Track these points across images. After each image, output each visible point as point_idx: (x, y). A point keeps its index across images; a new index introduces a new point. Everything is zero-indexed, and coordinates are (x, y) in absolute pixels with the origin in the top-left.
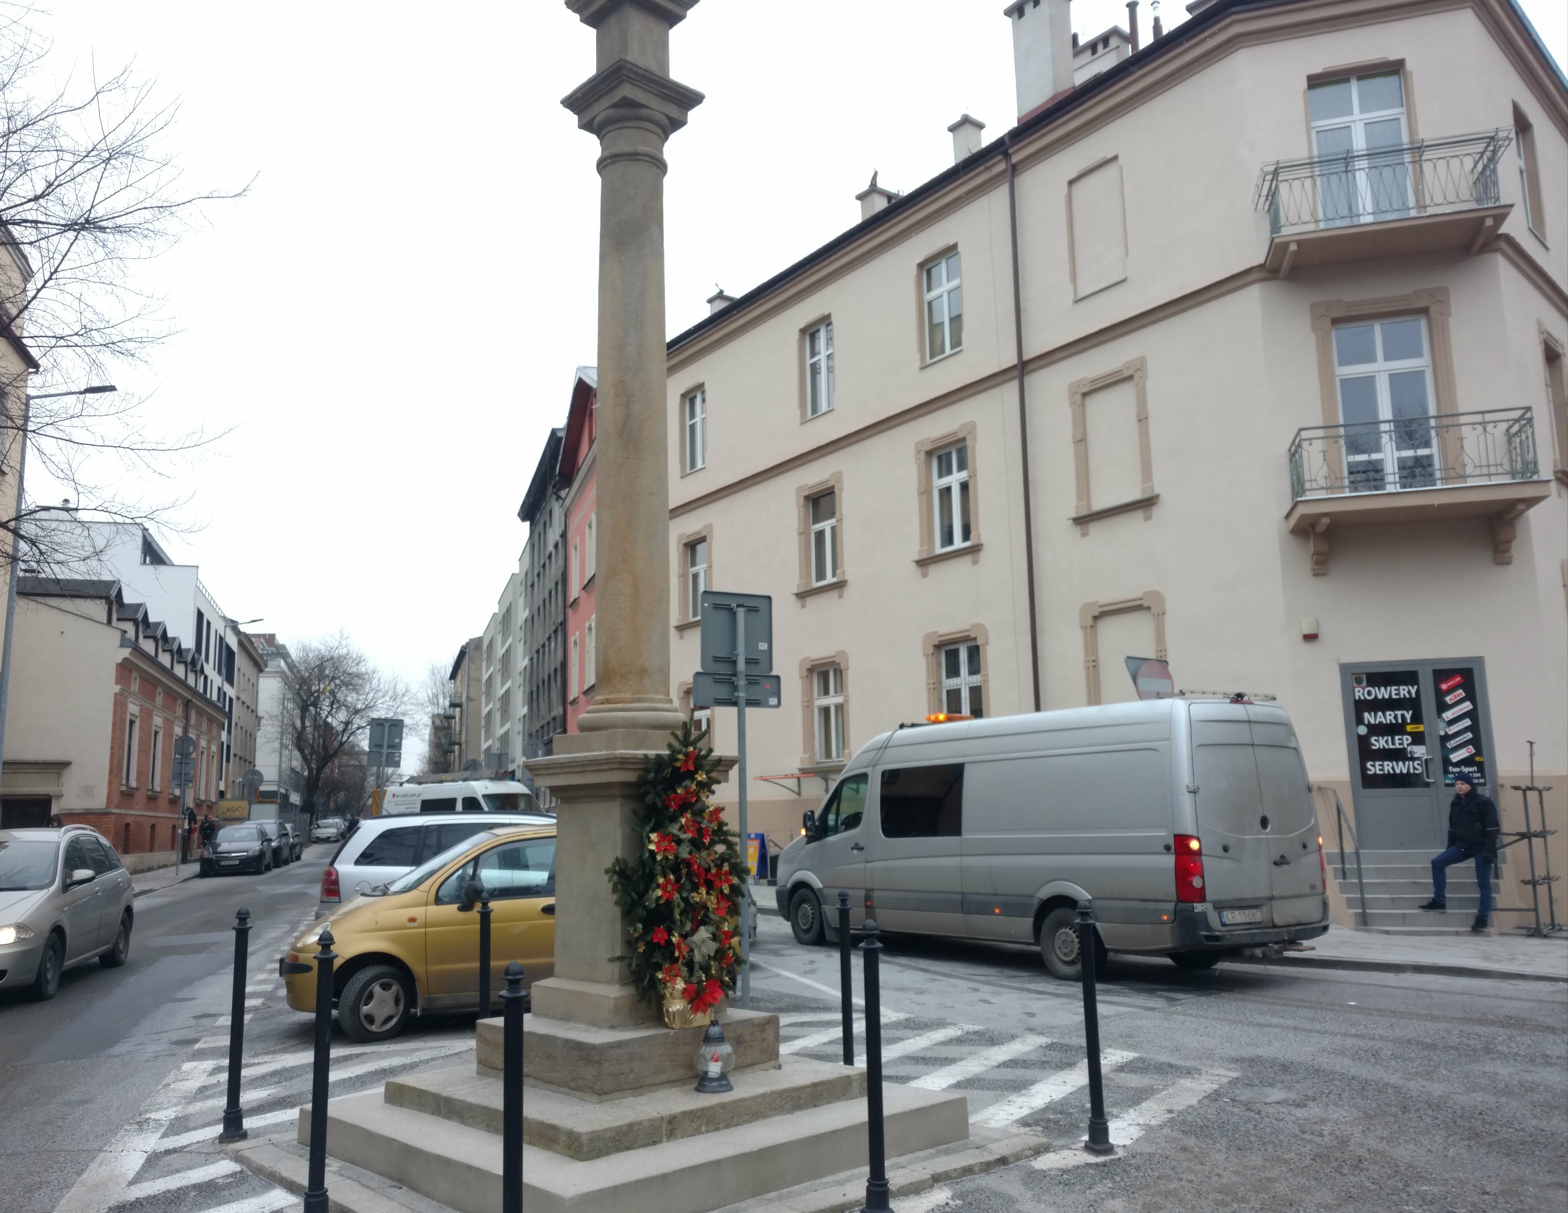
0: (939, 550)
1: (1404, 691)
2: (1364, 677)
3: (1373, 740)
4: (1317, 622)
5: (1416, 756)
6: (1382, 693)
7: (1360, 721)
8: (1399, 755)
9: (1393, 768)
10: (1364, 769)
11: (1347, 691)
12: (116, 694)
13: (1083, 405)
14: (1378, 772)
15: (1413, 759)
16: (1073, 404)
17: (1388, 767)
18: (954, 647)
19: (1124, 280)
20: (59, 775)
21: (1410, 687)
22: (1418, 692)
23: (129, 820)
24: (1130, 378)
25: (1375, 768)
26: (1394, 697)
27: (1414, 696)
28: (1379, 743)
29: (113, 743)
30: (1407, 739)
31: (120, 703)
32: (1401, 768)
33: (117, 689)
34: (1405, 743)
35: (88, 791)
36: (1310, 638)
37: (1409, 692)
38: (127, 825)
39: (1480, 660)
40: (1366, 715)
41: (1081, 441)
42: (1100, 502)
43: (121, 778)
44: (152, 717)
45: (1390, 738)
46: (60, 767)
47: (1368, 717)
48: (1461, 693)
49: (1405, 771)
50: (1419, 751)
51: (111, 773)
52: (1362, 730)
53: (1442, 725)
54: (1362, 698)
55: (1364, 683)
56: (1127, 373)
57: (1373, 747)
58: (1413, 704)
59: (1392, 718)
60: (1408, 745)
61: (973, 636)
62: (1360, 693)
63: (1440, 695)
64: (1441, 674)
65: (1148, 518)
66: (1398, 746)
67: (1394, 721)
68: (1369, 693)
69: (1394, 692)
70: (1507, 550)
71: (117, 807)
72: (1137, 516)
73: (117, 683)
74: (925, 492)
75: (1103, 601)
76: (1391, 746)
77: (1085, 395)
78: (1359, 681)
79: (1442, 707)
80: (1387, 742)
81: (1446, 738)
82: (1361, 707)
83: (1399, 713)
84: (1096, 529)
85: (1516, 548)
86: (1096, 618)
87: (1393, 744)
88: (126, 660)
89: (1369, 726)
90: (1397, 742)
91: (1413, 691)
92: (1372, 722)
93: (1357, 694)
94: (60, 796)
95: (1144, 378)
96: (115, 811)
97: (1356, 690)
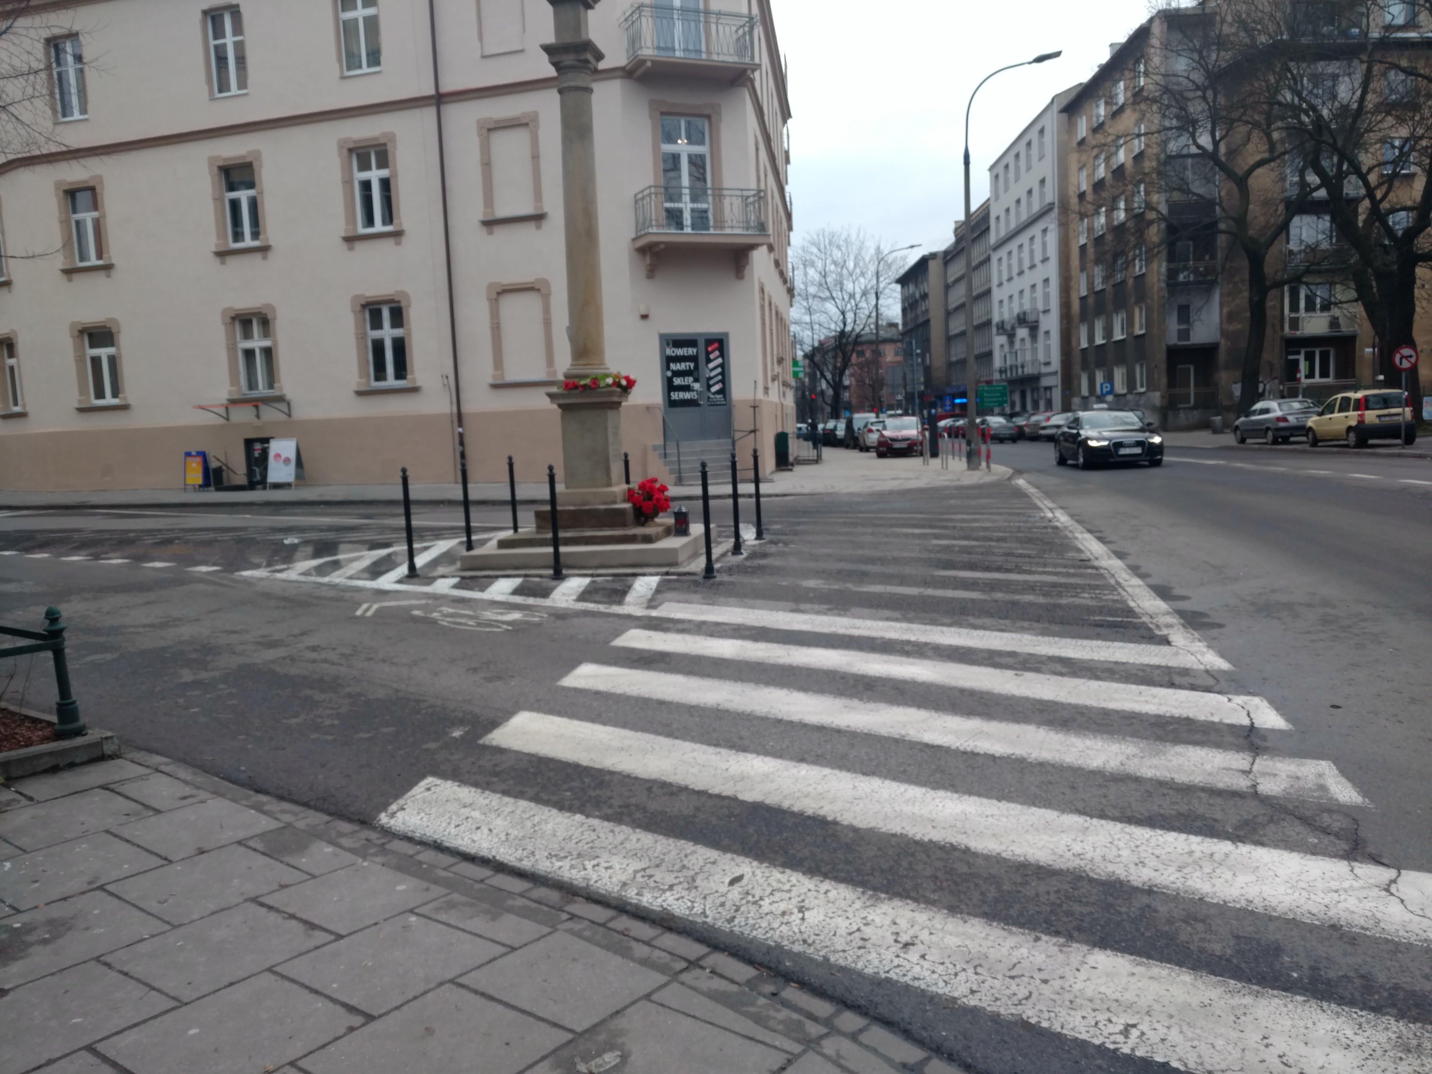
0: (362, 231)
1: (691, 351)
2: (671, 342)
3: (674, 379)
4: (648, 308)
5: (695, 389)
6: (680, 352)
7: (668, 368)
8: (687, 388)
9: (683, 396)
10: (669, 396)
11: (662, 351)
13: (488, 138)
14: (676, 398)
15: (693, 391)
16: (480, 135)
17: (681, 395)
18: (378, 307)
19: (522, 51)
22: (697, 352)
24: (526, 125)
25: (675, 396)
26: (686, 354)
27: (695, 354)
28: (678, 381)
30: (691, 379)
32: (687, 396)
34: (690, 381)
36: (645, 317)
37: (693, 352)
39: (726, 334)
40: (672, 364)
41: (487, 165)
42: (502, 211)
45: (683, 379)
47: (673, 366)
48: (717, 353)
49: (689, 398)
50: (697, 386)
52: (669, 374)
53: (707, 371)
54: (670, 355)
55: (671, 346)
56: (523, 121)
57: (674, 384)
58: (693, 359)
59: (684, 367)
60: (691, 383)
61: (397, 299)
62: (669, 352)
63: (708, 353)
64: (709, 342)
65: (539, 227)
66: (686, 383)
67: (685, 369)
68: (673, 352)
69: (685, 352)
70: (743, 271)
72: (531, 226)
74: (348, 182)
75: (504, 282)
76: (683, 384)
77: (490, 130)
78: (668, 344)
79: (709, 361)
80: (681, 381)
81: (710, 378)
82: (669, 360)
83: (688, 364)
84: (500, 232)
85: (747, 272)
86: (499, 294)
87: (684, 382)
89: (673, 372)
90: (686, 380)
91: (695, 350)
92: (675, 368)
93: (667, 353)
95: (537, 127)
97: (667, 350)
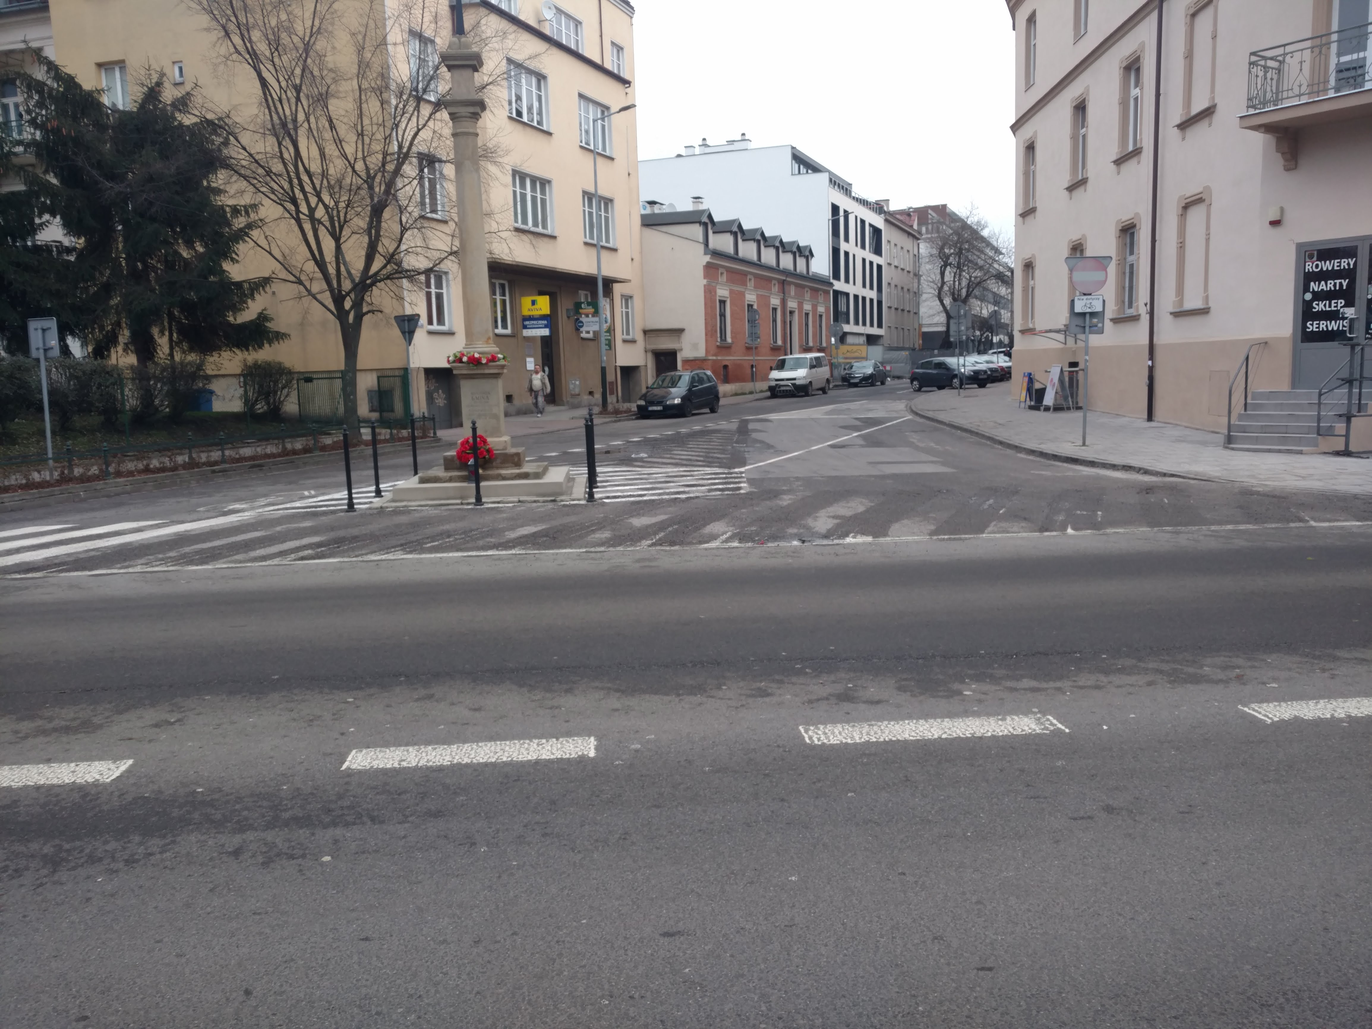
1: (1344, 263)
2: (1316, 253)
3: (1315, 304)
4: (1282, 210)
5: (1346, 316)
6: (1327, 266)
7: (1307, 289)
8: (1333, 316)
9: (1327, 326)
10: (1304, 327)
11: (1300, 263)
12: (705, 286)
13: (1192, 25)
14: (1315, 330)
15: (1344, 318)
16: (1186, 24)
17: (1323, 325)
18: (1126, 232)
20: (679, 337)
21: (1350, 260)
22: (1355, 264)
23: (727, 363)
25: (1312, 326)
26: (1336, 268)
27: (1352, 267)
28: (1319, 306)
29: (706, 316)
30: (1341, 302)
31: (709, 291)
32: (1333, 326)
33: (705, 282)
34: (1339, 305)
35: (695, 346)
36: (1275, 223)
37: (1349, 264)
38: (726, 367)
40: (1312, 284)
41: (1187, 57)
43: (717, 337)
44: (744, 296)
45: (1328, 302)
46: (679, 332)
47: (1314, 286)
49: (1335, 328)
50: (1350, 312)
51: (706, 335)
52: (1308, 296)
54: (1311, 270)
55: (1315, 259)
57: (1314, 310)
58: (1350, 274)
59: (1332, 286)
60: (1341, 307)
61: (1135, 222)
62: (1310, 266)
65: (1210, 124)
66: (1333, 308)
67: (1333, 289)
68: (1317, 266)
69: (1336, 264)
71: (715, 355)
72: (1207, 122)
73: (705, 278)
74: (1122, 103)
75: (1188, 195)
76: (1328, 309)
77: (1193, 16)
78: (1311, 257)
80: (1325, 305)
82: (1309, 277)
83: (1338, 281)
84: (1189, 134)
86: (1184, 209)
87: (1330, 306)
88: (708, 263)
89: (1314, 293)
90: (1333, 305)
91: (1352, 263)
92: (1316, 289)
93: (1307, 267)
94: (681, 350)
96: (710, 358)
97: (1307, 264)
